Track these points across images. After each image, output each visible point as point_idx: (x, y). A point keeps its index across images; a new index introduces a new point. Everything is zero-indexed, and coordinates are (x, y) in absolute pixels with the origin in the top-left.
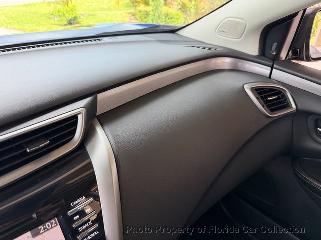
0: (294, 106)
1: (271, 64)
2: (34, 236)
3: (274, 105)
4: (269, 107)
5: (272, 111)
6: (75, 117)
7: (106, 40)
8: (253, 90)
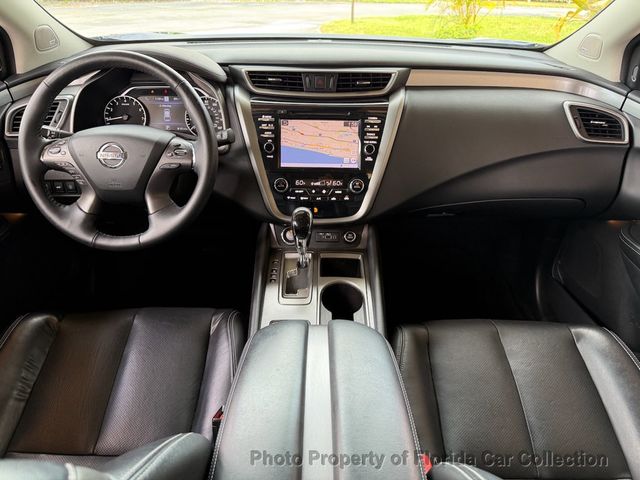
0: (627, 140)
1: (626, 92)
2: (346, 125)
3: (596, 131)
4: (588, 130)
5: (590, 136)
6: (390, 75)
7: (454, 47)
8: (572, 107)
